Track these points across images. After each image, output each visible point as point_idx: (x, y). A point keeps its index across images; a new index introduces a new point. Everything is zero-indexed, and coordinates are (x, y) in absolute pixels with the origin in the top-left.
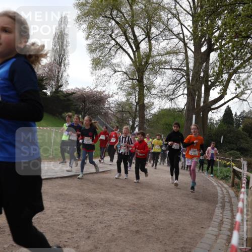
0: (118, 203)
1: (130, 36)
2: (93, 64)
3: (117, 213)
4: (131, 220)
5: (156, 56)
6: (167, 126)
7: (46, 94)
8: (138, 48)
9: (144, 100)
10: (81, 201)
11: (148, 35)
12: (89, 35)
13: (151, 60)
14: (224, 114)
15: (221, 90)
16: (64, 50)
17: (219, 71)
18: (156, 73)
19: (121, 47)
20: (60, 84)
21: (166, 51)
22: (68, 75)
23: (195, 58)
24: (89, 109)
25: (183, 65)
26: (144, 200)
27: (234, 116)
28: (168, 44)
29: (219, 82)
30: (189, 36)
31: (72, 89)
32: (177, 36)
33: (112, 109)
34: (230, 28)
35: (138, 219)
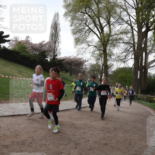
0: (93, 127)
1: (97, 23)
2: (75, 41)
3: (93, 133)
4: (102, 137)
5: (114, 35)
6: (122, 79)
7: (47, 60)
9: (107, 63)
10: (70, 125)
11: (109, 23)
12: (72, 24)
13: (111, 38)
16: (58, 33)
17: (154, 43)
18: (114, 46)
19: (92, 31)
20: (55, 55)
21: (120, 32)
22: (60, 49)
23: (138, 35)
24: (73, 69)
25: (131, 40)
26: (109, 124)
28: (121, 28)
29: (154, 50)
30: (134, 22)
31: (63, 57)
32: (127, 22)
33: (88, 69)
35: (106, 136)
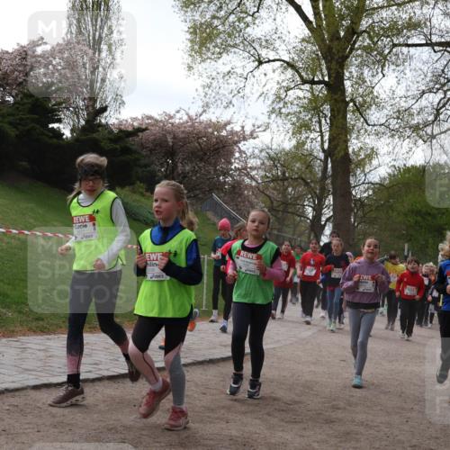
2: (192, 41)
5: (382, 8)
6: (419, 218)
7: (58, 134)
13: (365, 23)
18: (382, 61)
20: (98, 105)
33: (253, 173)
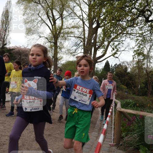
1: (50, 15)
2: (26, 31)
5: (66, 28)
8: (55, 23)
9: (57, 55)
11: (61, 15)
12: (25, 13)
13: (62, 31)
14: (105, 65)
15: (103, 51)
16: (9, 22)
17: (103, 40)
19: (44, 22)
20: (5, 43)
21: (72, 26)
22: (10, 38)
23: (89, 31)
24: (23, 59)
25: (82, 35)
27: (110, 66)
28: (73, 22)
29: (102, 46)
30: (85, 18)
31: (13, 47)
32: (79, 17)
34: (109, 14)
35: (50, 127)
